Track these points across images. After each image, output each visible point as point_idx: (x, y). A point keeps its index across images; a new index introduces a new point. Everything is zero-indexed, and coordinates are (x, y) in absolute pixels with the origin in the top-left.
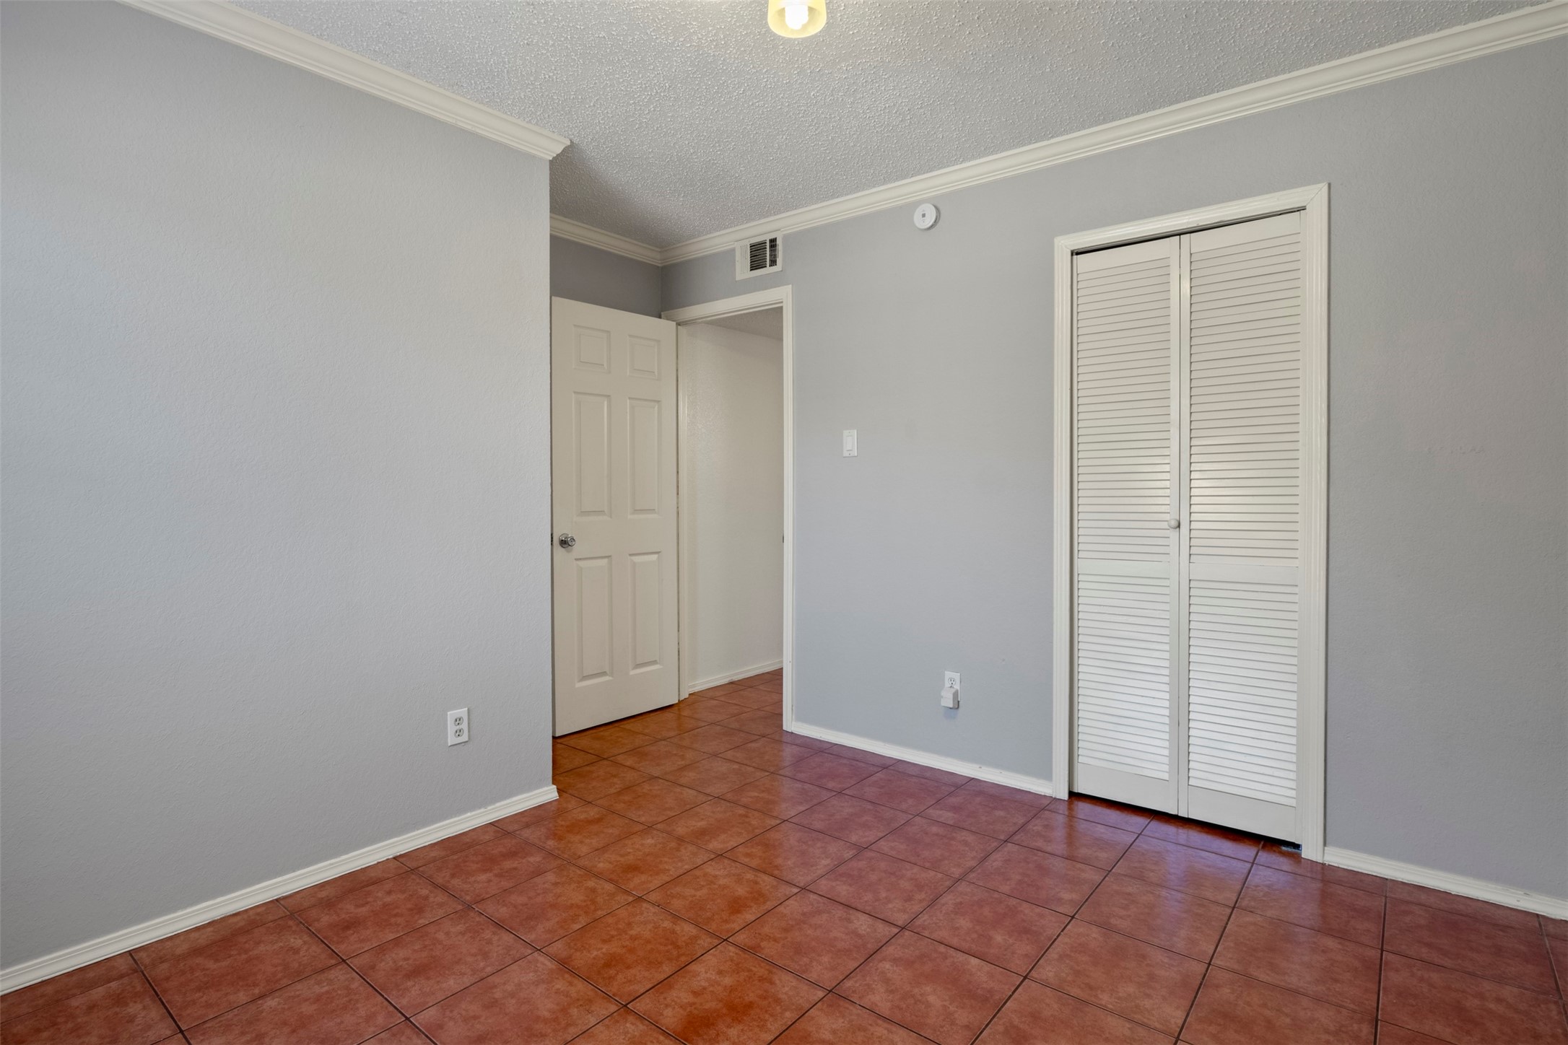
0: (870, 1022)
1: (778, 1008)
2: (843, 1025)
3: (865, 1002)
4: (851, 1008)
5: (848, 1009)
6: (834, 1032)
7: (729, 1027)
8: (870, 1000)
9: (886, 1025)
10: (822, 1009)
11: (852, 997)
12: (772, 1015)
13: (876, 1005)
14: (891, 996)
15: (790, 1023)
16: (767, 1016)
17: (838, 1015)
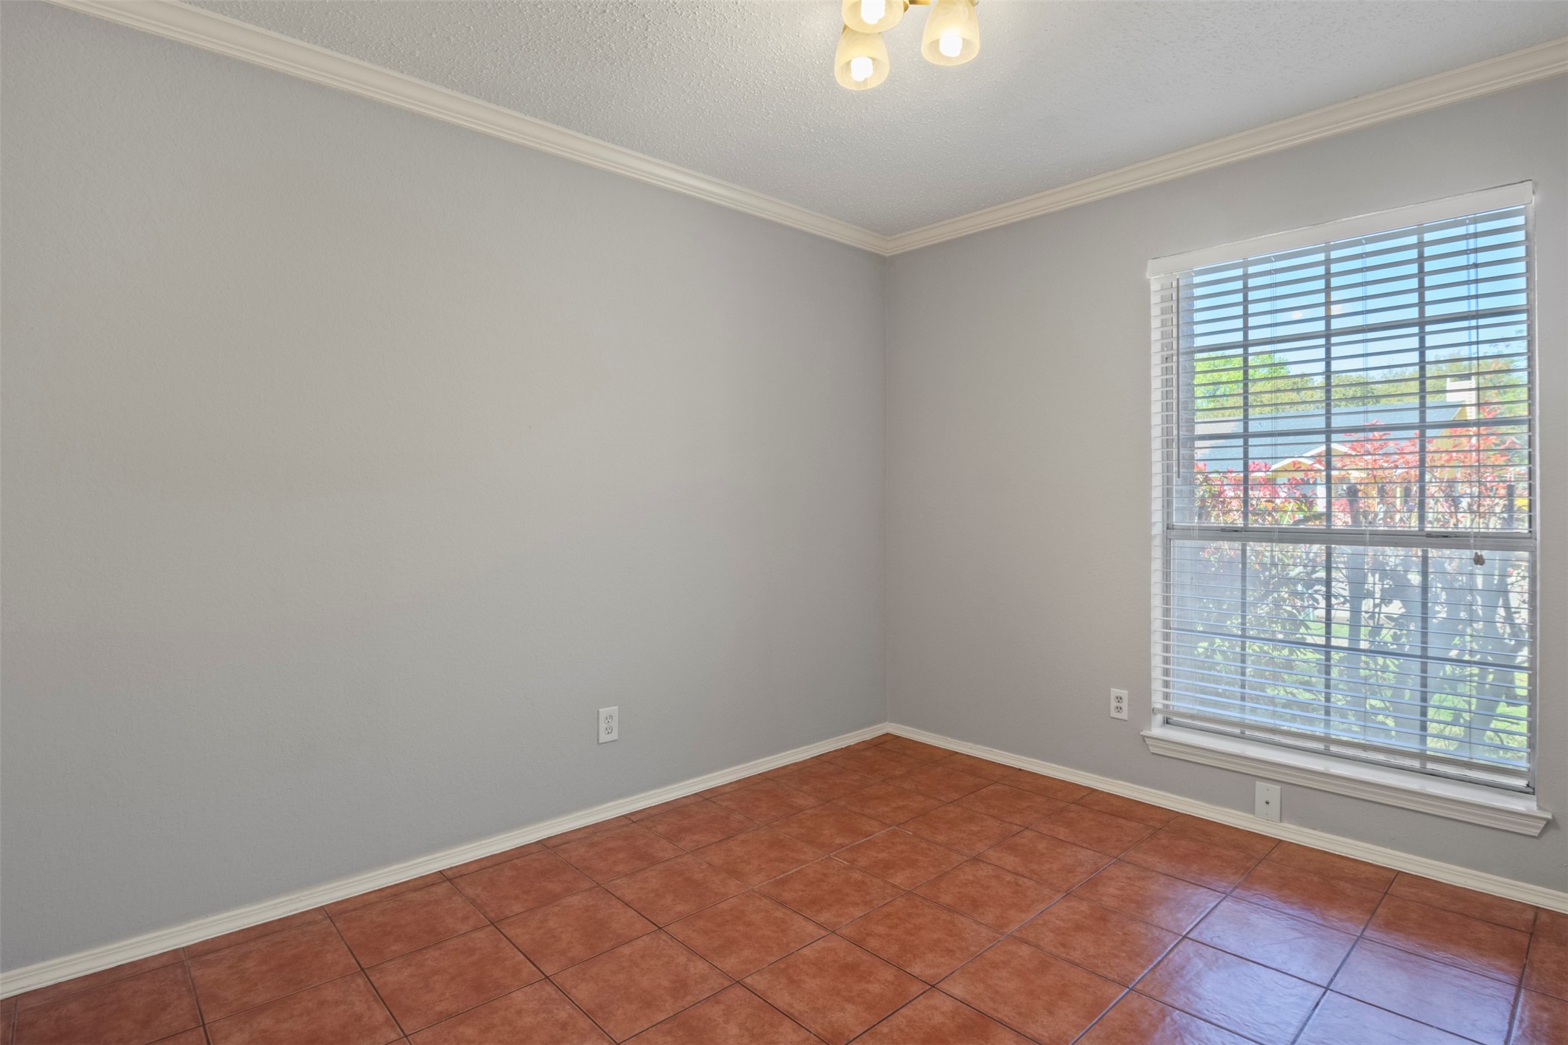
0: (806, 1014)
1: (896, 1037)
2: (833, 1015)
3: (804, 1034)
4: (820, 1030)
5: (824, 1030)
6: (843, 1010)
7: (944, 1024)
8: (799, 1036)
9: (792, 1011)
10: (851, 1031)
11: (816, 1041)
12: (902, 1031)
13: (794, 1031)
14: (774, 1038)
15: (884, 1022)
16: (906, 1030)
17: (835, 1025)
